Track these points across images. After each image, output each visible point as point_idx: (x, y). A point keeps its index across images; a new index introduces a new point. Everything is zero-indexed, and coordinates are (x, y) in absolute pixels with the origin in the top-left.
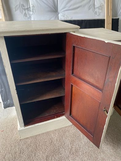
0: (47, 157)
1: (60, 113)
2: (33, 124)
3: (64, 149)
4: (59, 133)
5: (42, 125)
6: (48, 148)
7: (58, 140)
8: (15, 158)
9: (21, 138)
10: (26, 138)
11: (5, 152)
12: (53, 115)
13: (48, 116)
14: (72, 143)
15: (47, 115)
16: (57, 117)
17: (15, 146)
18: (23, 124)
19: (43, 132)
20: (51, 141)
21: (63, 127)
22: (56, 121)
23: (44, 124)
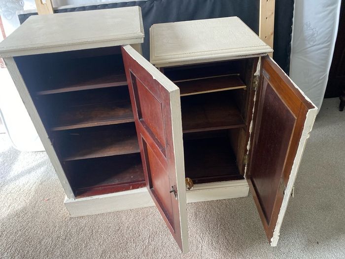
0: (104, 252)
1: (140, 181)
2: (89, 196)
3: (134, 245)
4: (135, 217)
5: (105, 198)
6: (109, 239)
7: (131, 228)
8: (55, 246)
9: (72, 216)
10: (80, 217)
11: (44, 235)
12: (126, 183)
13: (118, 184)
14: (153, 236)
15: (117, 182)
16: (133, 188)
17: (60, 227)
18: (72, 194)
19: (109, 211)
20: (117, 228)
21: (146, 206)
22: (130, 194)
23: (107, 198)
